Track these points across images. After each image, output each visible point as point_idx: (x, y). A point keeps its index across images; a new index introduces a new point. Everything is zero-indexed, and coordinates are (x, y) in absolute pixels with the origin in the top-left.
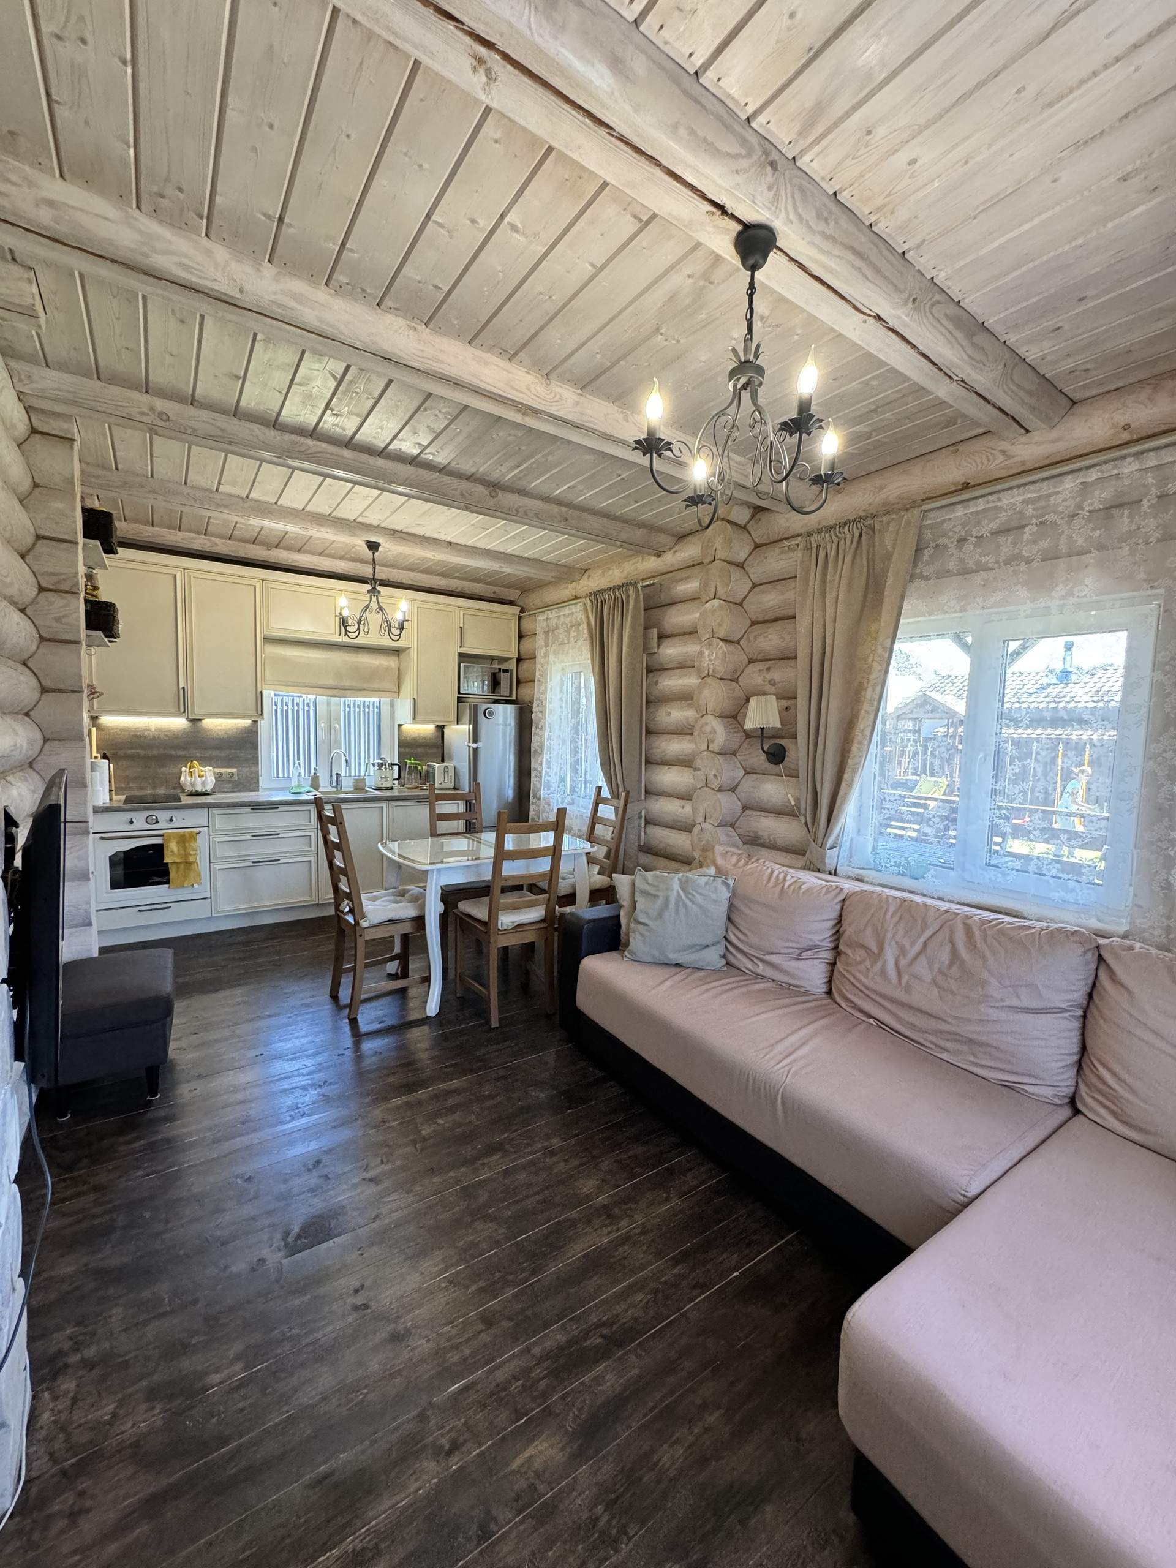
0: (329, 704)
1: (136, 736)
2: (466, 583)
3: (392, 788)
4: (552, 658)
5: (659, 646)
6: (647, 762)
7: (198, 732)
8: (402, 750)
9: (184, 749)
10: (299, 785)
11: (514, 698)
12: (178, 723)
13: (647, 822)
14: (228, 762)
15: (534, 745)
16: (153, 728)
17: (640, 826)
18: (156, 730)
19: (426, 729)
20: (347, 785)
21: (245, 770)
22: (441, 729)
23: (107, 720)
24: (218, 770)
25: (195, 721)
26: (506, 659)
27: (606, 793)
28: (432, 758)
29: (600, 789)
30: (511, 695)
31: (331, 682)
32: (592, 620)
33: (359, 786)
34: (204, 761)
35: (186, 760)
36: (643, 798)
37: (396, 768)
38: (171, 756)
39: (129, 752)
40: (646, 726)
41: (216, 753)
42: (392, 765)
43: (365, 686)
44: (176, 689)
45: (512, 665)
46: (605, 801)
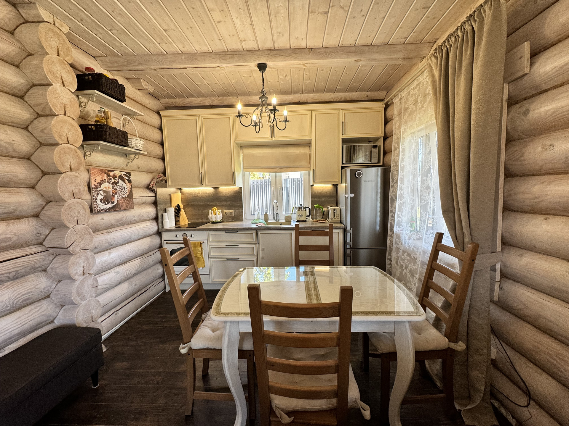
0: (276, 177)
1: (194, 196)
2: (347, 94)
3: (306, 221)
4: (403, 127)
5: (532, 64)
6: (507, 209)
7: (218, 194)
8: (313, 199)
9: (212, 202)
10: (259, 219)
11: (381, 164)
12: (209, 190)
13: (504, 276)
14: (229, 207)
15: (391, 194)
16: (200, 192)
17: (493, 279)
18: (202, 193)
19: (327, 187)
20: (282, 219)
21: (237, 211)
22: (336, 186)
23: (185, 190)
24: (225, 211)
25: (216, 188)
26: (377, 139)
27: (448, 241)
28: (330, 203)
29: (440, 236)
30: (379, 162)
31: (273, 165)
32: (436, 74)
33: (288, 220)
34: (220, 206)
35: (211, 207)
36: (499, 248)
37: (308, 210)
38: (207, 205)
39: (193, 203)
40: (506, 168)
41: (224, 203)
42: (305, 208)
43: (291, 165)
44: (199, 174)
45: (380, 143)
46: (447, 250)
